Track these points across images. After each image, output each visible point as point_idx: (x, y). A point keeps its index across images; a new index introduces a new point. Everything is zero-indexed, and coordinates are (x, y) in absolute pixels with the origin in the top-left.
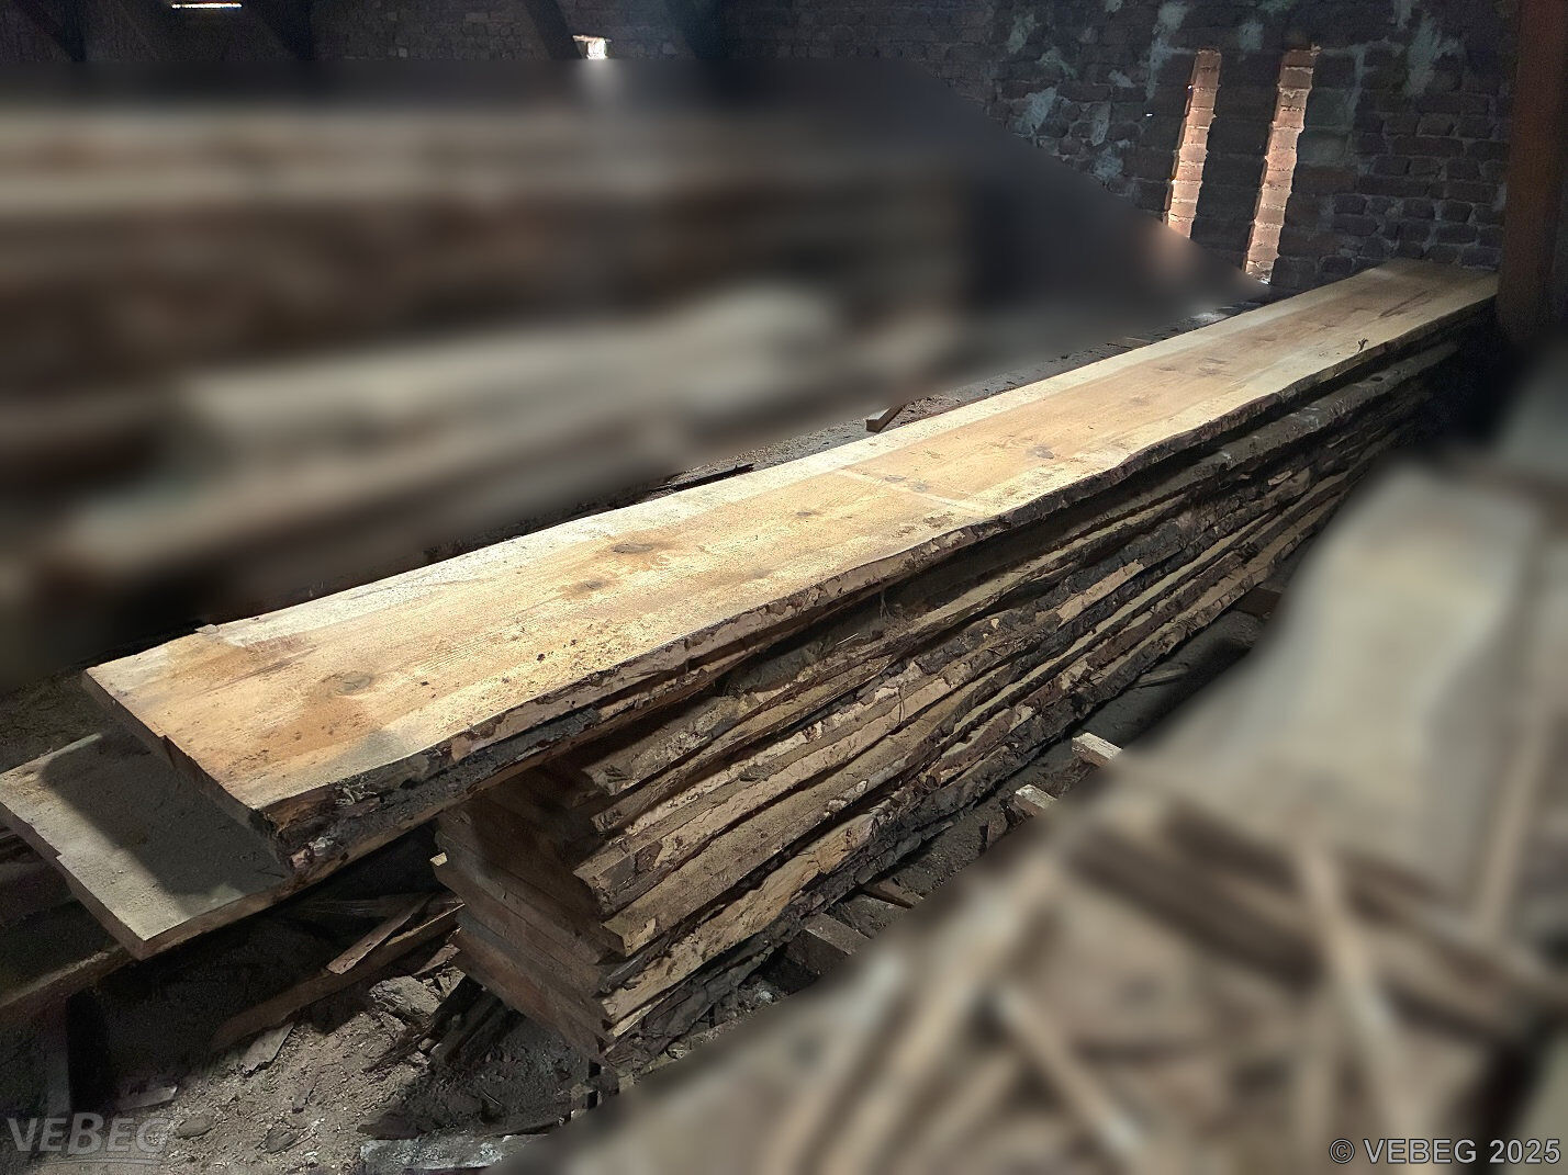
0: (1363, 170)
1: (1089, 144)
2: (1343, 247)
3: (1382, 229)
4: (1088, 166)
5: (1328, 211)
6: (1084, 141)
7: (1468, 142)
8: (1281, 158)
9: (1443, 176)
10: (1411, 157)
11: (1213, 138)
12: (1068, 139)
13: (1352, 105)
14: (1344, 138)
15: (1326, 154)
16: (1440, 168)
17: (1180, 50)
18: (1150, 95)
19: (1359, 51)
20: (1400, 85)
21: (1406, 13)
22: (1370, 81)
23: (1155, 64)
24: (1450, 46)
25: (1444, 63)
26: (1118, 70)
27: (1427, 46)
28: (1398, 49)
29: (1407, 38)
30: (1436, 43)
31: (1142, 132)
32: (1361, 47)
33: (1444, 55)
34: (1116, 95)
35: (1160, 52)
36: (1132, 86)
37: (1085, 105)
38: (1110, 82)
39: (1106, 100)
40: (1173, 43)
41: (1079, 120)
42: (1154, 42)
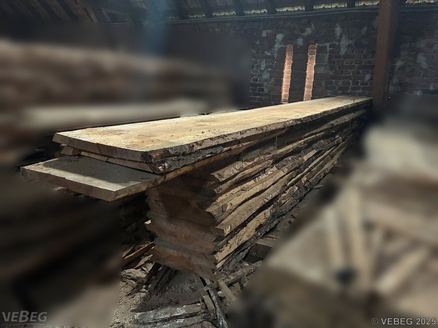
0: (331, 73)
1: (260, 70)
2: (328, 93)
3: (337, 88)
4: (260, 76)
5: (323, 84)
6: (259, 69)
7: (356, 65)
8: (310, 72)
9: (351, 74)
10: (343, 70)
11: (293, 67)
12: (255, 68)
13: (327, 57)
14: (326, 66)
15: (322, 70)
16: (350, 72)
17: (282, 46)
18: (275, 57)
19: (328, 45)
20: (338, 53)
21: (339, 35)
22: (331, 52)
23: (276, 50)
24: (350, 42)
25: (349, 46)
26: (267, 51)
27: (345, 42)
28: (337, 43)
29: (339, 41)
30: (347, 41)
31: (274, 66)
32: (328, 43)
33: (349, 44)
34: (267, 57)
35: (277, 46)
36: (270, 55)
37: (259, 60)
38: (265, 54)
39: (264, 58)
40: (280, 44)
41: (257, 64)
42: (275, 44)
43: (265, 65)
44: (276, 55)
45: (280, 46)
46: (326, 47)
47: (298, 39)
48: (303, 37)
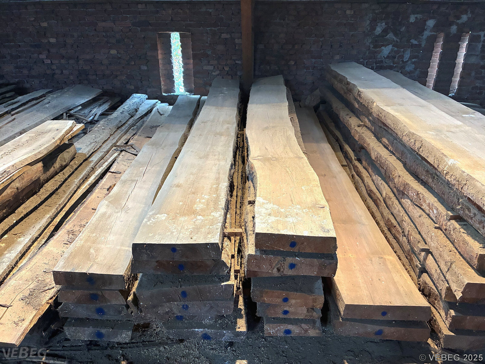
0: (482, 63)
4: (403, 67)
5: (473, 74)
12: (396, 60)
13: (480, 46)
14: (477, 56)
15: (473, 60)
17: (433, 33)
18: (423, 46)
23: (425, 37)
26: (413, 39)
31: (420, 56)
34: (413, 46)
35: (427, 33)
36: (418, 43)
37: (402, 49)
38: (411, 42)
39: (409, 48)
40: (431, 31)
41: (400, 54)
42: (425, 31)
43: (409, 55)
44: (423, 44)
45: (431, 33)
46: (480, 36)
47: (452, 27)
48: (457, 24)
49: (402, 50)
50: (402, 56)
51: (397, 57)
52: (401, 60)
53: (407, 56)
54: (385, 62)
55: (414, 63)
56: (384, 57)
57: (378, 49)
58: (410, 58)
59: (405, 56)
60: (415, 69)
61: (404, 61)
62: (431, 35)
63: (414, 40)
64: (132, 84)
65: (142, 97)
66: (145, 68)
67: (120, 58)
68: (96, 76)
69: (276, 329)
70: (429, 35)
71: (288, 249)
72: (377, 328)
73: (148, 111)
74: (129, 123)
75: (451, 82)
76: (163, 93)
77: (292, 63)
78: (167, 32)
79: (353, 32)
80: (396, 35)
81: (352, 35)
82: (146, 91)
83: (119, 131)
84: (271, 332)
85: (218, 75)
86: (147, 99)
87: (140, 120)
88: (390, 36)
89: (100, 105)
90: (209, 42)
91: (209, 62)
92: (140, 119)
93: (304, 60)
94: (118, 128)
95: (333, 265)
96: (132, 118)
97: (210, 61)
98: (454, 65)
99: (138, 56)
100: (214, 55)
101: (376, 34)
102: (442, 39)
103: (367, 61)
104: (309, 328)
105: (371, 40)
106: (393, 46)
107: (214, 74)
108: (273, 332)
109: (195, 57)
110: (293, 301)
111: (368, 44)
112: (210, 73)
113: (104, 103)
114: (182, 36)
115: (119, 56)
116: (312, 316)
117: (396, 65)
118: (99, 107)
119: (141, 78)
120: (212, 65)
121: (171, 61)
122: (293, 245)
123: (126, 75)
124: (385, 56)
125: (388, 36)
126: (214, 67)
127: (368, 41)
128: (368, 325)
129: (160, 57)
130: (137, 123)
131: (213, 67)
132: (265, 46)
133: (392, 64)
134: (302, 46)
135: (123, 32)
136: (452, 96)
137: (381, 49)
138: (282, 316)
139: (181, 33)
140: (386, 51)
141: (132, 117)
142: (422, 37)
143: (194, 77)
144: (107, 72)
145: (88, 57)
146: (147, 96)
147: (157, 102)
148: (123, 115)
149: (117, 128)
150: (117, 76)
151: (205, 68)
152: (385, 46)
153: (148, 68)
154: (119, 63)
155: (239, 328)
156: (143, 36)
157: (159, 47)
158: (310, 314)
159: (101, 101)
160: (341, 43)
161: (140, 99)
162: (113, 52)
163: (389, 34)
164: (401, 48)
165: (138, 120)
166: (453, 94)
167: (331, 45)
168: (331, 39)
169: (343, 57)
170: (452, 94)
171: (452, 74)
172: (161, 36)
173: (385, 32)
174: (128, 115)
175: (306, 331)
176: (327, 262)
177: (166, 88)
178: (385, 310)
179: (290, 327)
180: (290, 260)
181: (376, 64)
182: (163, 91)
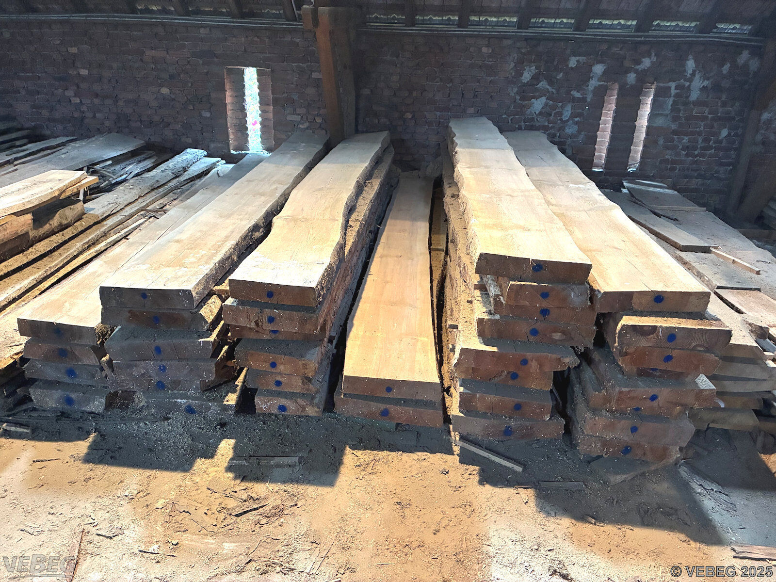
0: (674, 127)
2: (667, 155)
3: (681, 147)
4: (562, 129)
5: (661, 142)
7: (710, 116)
8: (643, 121)
9: (702, 128)
10: (691, 122)
12: (552, 118)
13: (671, 103)
14: (667, 115)
15: (660, 122)
16: (701, 125)
17: (602, 83)
18: (589, 100)
19: (673, 85)
20: (688, 97)
21: (690, 71)
22: (676, 95)
23: (591, 88)
24: (706, 83)
25: (704, 89)
26: (575, 90)
27: (698, 83)
28: (687, 84)
29: (691, 80)
30: (701, 82)
31: (585, 114)
32: (674, 83)
33: (704, 86)
34: (574, 100)
35: (593, 83)
36: (581, 96)
37: (559, 104)
38: (571, 95)
39: (569, 102)
40: (599, 80)
41: (557, 110)
42: (591, 80)
43: (570, 112)
44: (589, 97)
45: (599, 83)
46: (670, 88)
47: (629, 75)
48: (636, 71)
49: (561, 104)
50: (561, 114)
51: (553, 114)
52: (559, 118)
53: (567, 113)
54: (537, 120)
55: (577, 123)
56: (535, 113)
57: (526, 102)
58: (573, 116)
59: (564, 113)
60: (579, 132)
61: (564, 120)
62: (599, 85)
63: (576, 92)
64: (189, 135)
65: (197, 153)
66: (208, 115)
67: (174, 100)
68: (141, 123)
69: (269, 404)
70: (597, 85)
71: (265, 299)
72: (383, 407)
73: (203, 172)
74: (170, 184)
75: (630, 152)
76: (232, 151)
77: (409, 115)
78: (238, 67)
79: (492, 78)
80: (551, 83)
81: (491, 81)
82: (208, 146)
83: (153, 193)
84: (263, 407)
85: (307, 128)
86: (205, 156)
87: (188, 183)
88: (543, 84)
89: (140, 162)
90: (295, 83)
91: (295, 110)
92: (188, 181)
93: (426, 113)
94: (153, 190)
95: (313, 319)
96: (177, 179)
97: (297, 109)
98: (633, 129)
99: (198, 99)
100: (302, 101)
101: (523, 81)
102: (615, 92)
103: (512, 117)
104: (307, 404)
105: (516, 89)
106: (547, 99)
107: (301, 126)
108: (265, 408)
109: (276, 102)
110: (281, 368)
111: (513, 95)
112: (296, 125)
113: (145, 159)
114: (259, 73)
115: (173, 96)
116: (308, 390)
117: (552, 125)
118: (138, 163)
119: (202, 128)
120: (299, 114)
121: (244, 106)
122: (270, 295)
123: (181, 124)
124: (537, 113)
125: (540, 85)
126: (302, 117)
127: (513, 91)
128: (372, 403)
129: (229, 100)
130: (183, 186)
131: (300, 117)
132: (372, 91)
133: (547, 124)
134: (422, 93)
135: (179, 65)
136: (632, 171)
137: (530, 102)
138: (274, 388)
139: (259, 70)
140: (538, 105)
141: (177, 177)
142: (586, 88)
143: (275, 131)
144: (156, 118)
145: (130, 96)
146: (205, 153)
147: (218, 162)
148: (164, 174)
149: (151, 188)
150: (169, 124)
151: (289, 118)
152: (537, 98)
153: (211, 114)
154: (172, 106)
155: (227, 401)
156: (205, 71)
157: (228, 86)
158: (306, 386)
159: (142, 156)
160: (476, 92)
161: (195, 155)
162: (165, 91)
163: (542, 83)
164: (559, 102)
165: (186, 182)
166: (634, 169)
167: (463, 94)
168: (462, 86)
169: (479, 111)
170: (631, 169)
171: (630, 140)
172: (230, 72)
173: (536, 78)
174: (171, 174)
175: (303, 408)
176: (307, 315)
177: (236, 143)
178: (389, 385)
179: (284, 402)
180: (267, 312)
181: (525, 122)
182: (231, 148)
